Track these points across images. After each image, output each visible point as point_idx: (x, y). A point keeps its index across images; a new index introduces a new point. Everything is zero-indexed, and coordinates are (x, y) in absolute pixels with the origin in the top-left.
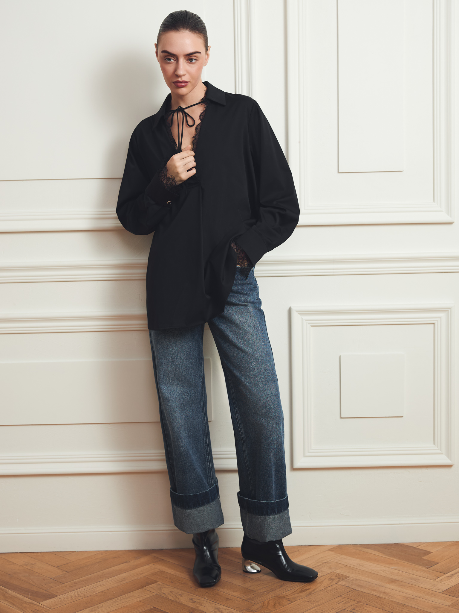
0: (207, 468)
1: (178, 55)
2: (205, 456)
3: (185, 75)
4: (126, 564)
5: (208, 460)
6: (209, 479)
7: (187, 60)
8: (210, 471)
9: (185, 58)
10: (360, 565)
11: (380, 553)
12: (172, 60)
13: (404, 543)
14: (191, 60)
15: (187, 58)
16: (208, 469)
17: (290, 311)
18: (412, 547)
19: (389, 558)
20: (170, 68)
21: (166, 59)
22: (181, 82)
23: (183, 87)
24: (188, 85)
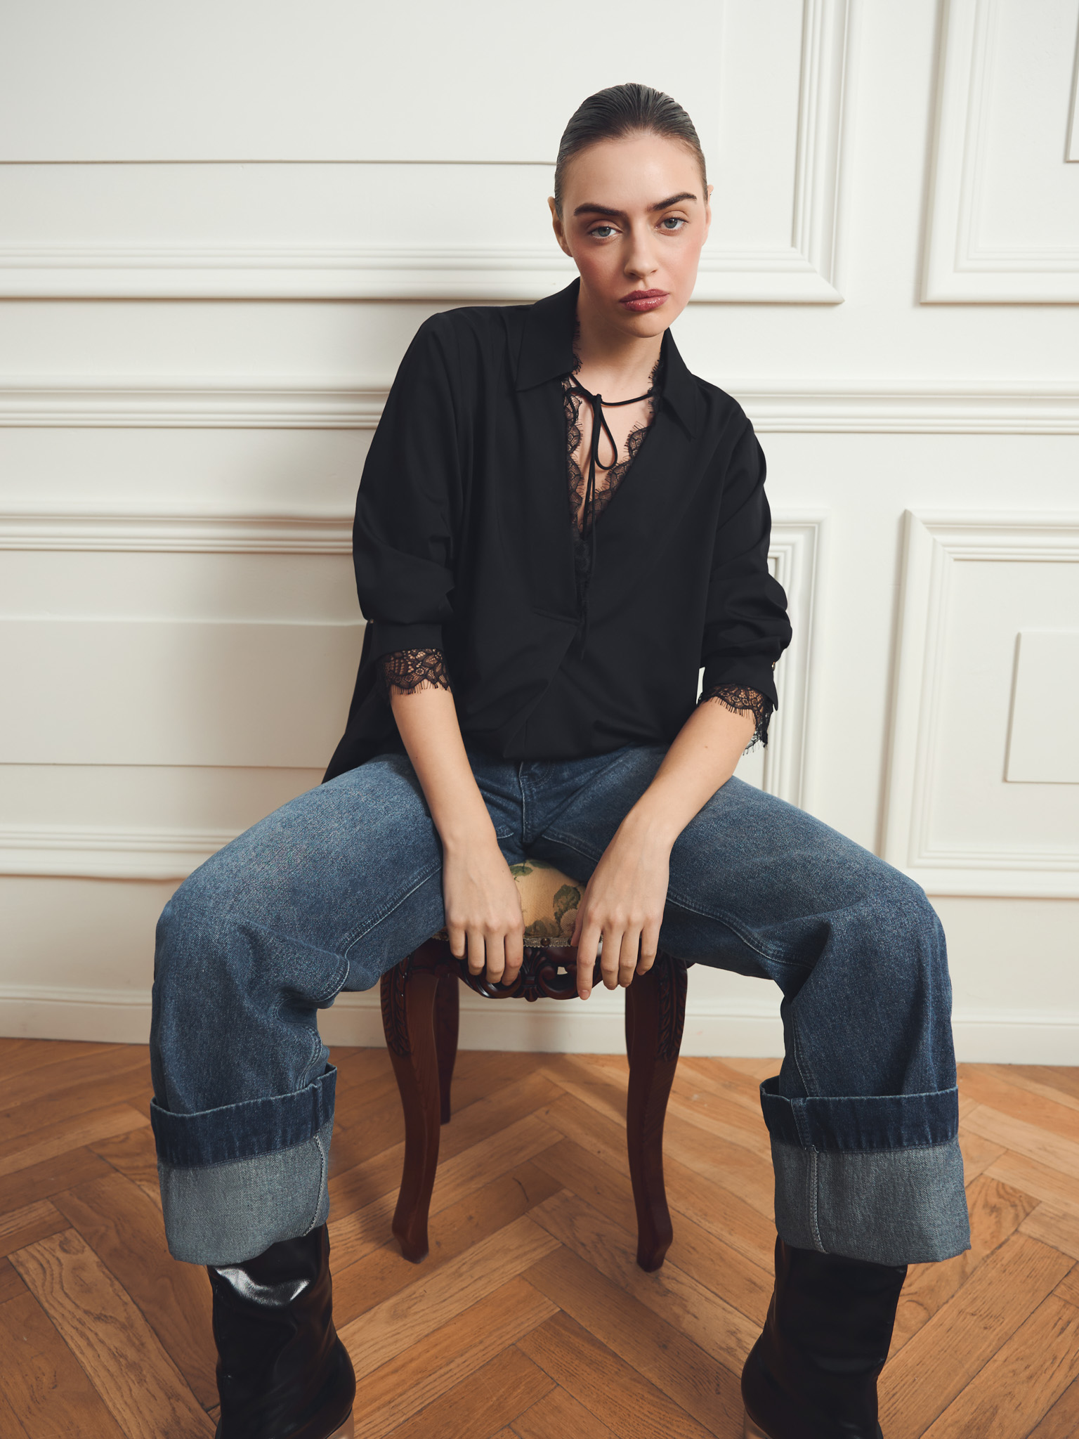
1: (627, 212)
3: (654, 271)
7: (658, 225)
9: (650, 220)
12: (613, 232)
14: (671, 222)
15: (656, 220)
17: (905, 521)
20: (607, 257)
21: (590, 233)
22: (645, 296)
23: (651, 309)
24: (665, 303)
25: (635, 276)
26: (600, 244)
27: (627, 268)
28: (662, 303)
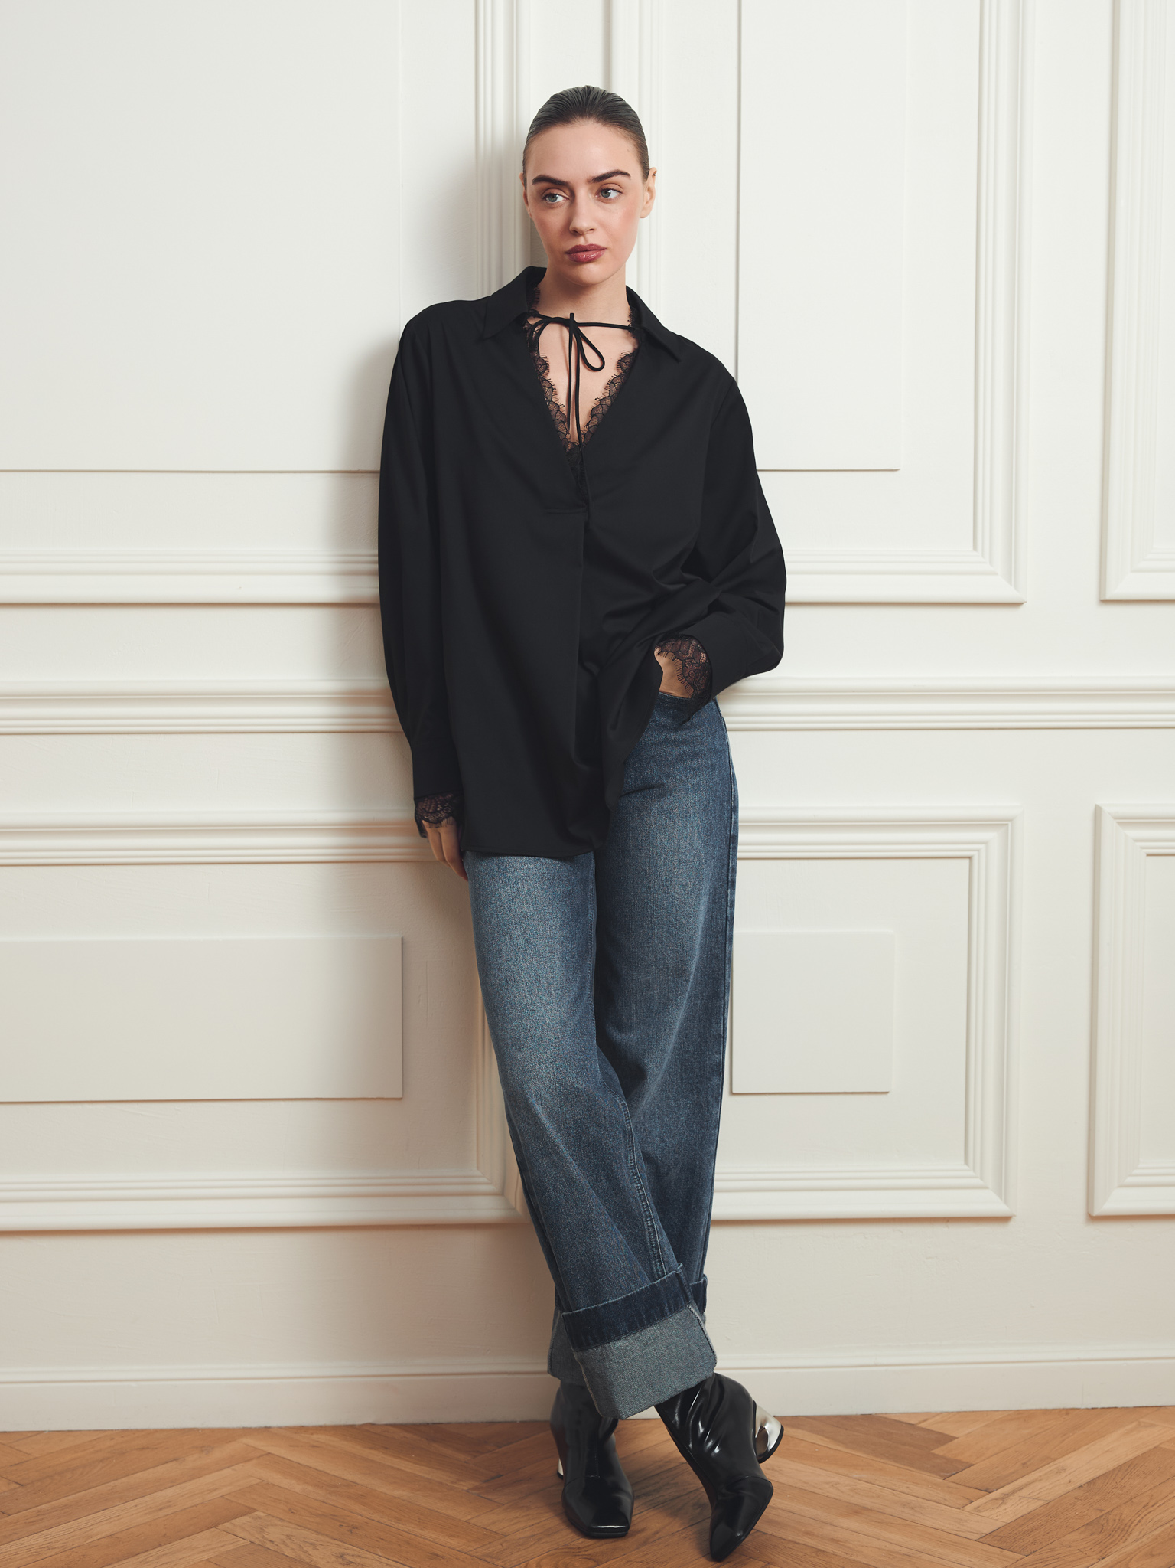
0: (647, 1234)
1: (572, 182)
2: (637, 1202)
3: (592, 230)
4: (174, 1463)
5: (647, 1213)
6: (656, 1265)
7: (597, 194)
8: (656, 1241)
9: (591, 189)
10: (773, 1469)
11: (826, 1439)
12: (560, 199)
13: (886, 1414)
14: (607, 192)
15: (595, 189)
16: (650, 1236)
18: (906, 1423)
19: (846, 1450)
20: (556, 218)
21: (545, 198)
22: (585, 249)
23: (590, 261)
24: (603, 257)
25: (576, 233)
26: (551, 207)
27: (571, 227)
28: (598, 256)
